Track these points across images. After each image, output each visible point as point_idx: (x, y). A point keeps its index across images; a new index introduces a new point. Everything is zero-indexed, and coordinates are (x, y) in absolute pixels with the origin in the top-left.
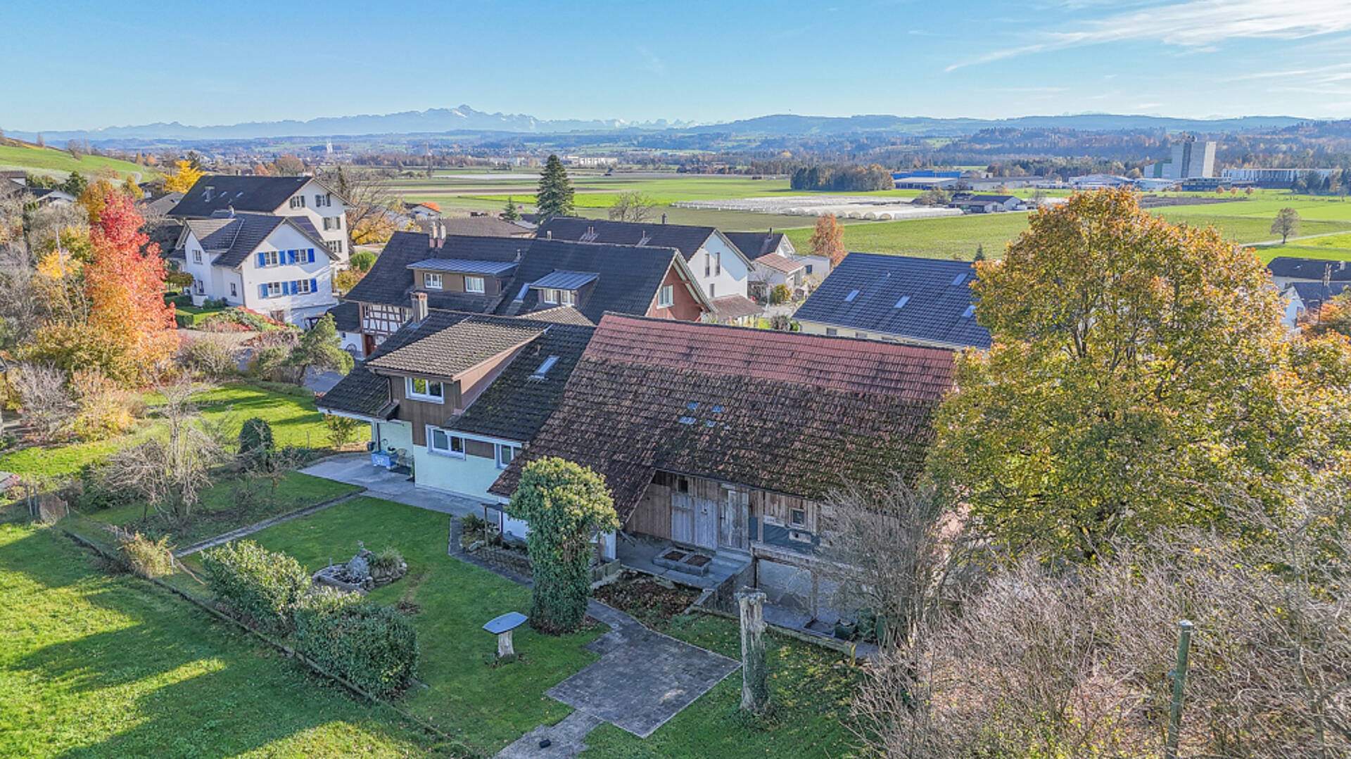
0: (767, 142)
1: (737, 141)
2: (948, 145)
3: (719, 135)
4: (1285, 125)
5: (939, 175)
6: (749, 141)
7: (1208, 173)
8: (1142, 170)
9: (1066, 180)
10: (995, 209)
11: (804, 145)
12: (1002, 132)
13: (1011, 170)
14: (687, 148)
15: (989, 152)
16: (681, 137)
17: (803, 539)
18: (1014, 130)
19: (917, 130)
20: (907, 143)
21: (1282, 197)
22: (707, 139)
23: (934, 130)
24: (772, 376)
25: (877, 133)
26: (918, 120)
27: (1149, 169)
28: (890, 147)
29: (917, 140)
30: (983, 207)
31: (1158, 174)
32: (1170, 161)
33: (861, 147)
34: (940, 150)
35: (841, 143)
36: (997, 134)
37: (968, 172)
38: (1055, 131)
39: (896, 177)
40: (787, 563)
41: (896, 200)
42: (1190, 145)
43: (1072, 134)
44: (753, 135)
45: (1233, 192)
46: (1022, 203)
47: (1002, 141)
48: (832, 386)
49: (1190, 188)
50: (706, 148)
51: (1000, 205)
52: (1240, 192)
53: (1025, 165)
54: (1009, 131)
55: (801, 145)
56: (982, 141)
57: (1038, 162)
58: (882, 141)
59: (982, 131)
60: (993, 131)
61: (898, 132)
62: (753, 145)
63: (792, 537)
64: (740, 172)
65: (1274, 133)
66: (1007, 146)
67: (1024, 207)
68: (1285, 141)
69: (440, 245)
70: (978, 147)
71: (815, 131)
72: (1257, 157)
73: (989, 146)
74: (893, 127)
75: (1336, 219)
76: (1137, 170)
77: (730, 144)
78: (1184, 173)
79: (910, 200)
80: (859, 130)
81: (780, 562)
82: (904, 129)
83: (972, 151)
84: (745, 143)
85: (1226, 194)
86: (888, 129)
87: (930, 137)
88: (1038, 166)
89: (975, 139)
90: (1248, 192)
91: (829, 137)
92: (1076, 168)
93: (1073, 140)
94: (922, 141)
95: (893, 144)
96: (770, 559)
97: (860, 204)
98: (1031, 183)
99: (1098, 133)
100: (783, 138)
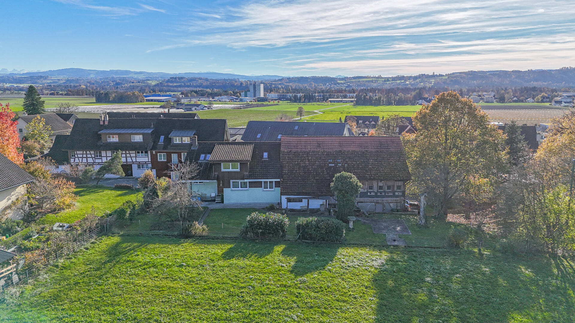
0: (68, 80)
1: (52, 80)
2: (158, 84)
3: (41, 77)
4: (277, 79)
5: (163, 96)
6: (59, 80)
7: (262, 95)
8: (240, 94)
9: (213, 98)
10: (196, 109)
11: (90, 82)
12: (180, 78)
13: (191, 94)
14: (24, 83)
15: (176, 86)
16: (19, 78)
17: (373, 194)
18: (184, 78)
19: (141, 77)
20: (139, 82)
21: (289, 104)
22: (35, 79)
23: (149, 77)
24: (351, 149)
25: (124, 77)
26: (141, 73)
27: (243, 94)
28: (132, 84)
29: (143, 81)
30: (191, 108)
31: (246, 96)
32: (249, 91)
33: (118, 84)
34: (155, 86)
35: (108, 82)
36: (177, 79)
37: (174, 95)
38: (201, 79)
39: (146, 97)
40: (367, 202)
41: (152, 106)
42: (255, 86)
43: (207, 80)
44: (61, 77)
45: (274, 102)
46: (205, 107)
47: (180, 82)
48: (370, 150)
49: (258, 101)
50: (36, 83)
51: (197, 108)
52: (276, 102)
53: (196, 92)
54: (182, 78)
55: (88, 82)
56: (172, 82)
57: (201, 91)
58: (127, 81)
59: (171, 78)
60: (176, 78)
61: (133, 78)
62: (62, 82)
63: (369, 194)
64: (62, 94)
65: (275, 81)
66: (183, 84)
67: (206, 108)
68: (280, 84)
69: (106, 123)
70: (171, 84)
71: (92, 76)
72: (274, 90)
73: (175, 84)
74: (130, 75)
75: (310, 111)
76: (238, 94)
77: (49, 81)
78: (255, 96)
79: (159, 106)
80: (115, 76)
81: (365, 202)
82: (135, 76)
83: (168, 86)
84: (57, 81)
85: (272, 103)
86: (128, 76)
87: (149, 80)
88: (201, 92)
89: (168, 81)
90: (278, 102)
91: (101, 79)
92: (216, 93)
93: (208, 83)
94: (145, 82)
95: (133, 83)
96: (362, 202)
97: (138, 108)
98: (201, 99)
99: (216, 80)
100: (78, 79)
